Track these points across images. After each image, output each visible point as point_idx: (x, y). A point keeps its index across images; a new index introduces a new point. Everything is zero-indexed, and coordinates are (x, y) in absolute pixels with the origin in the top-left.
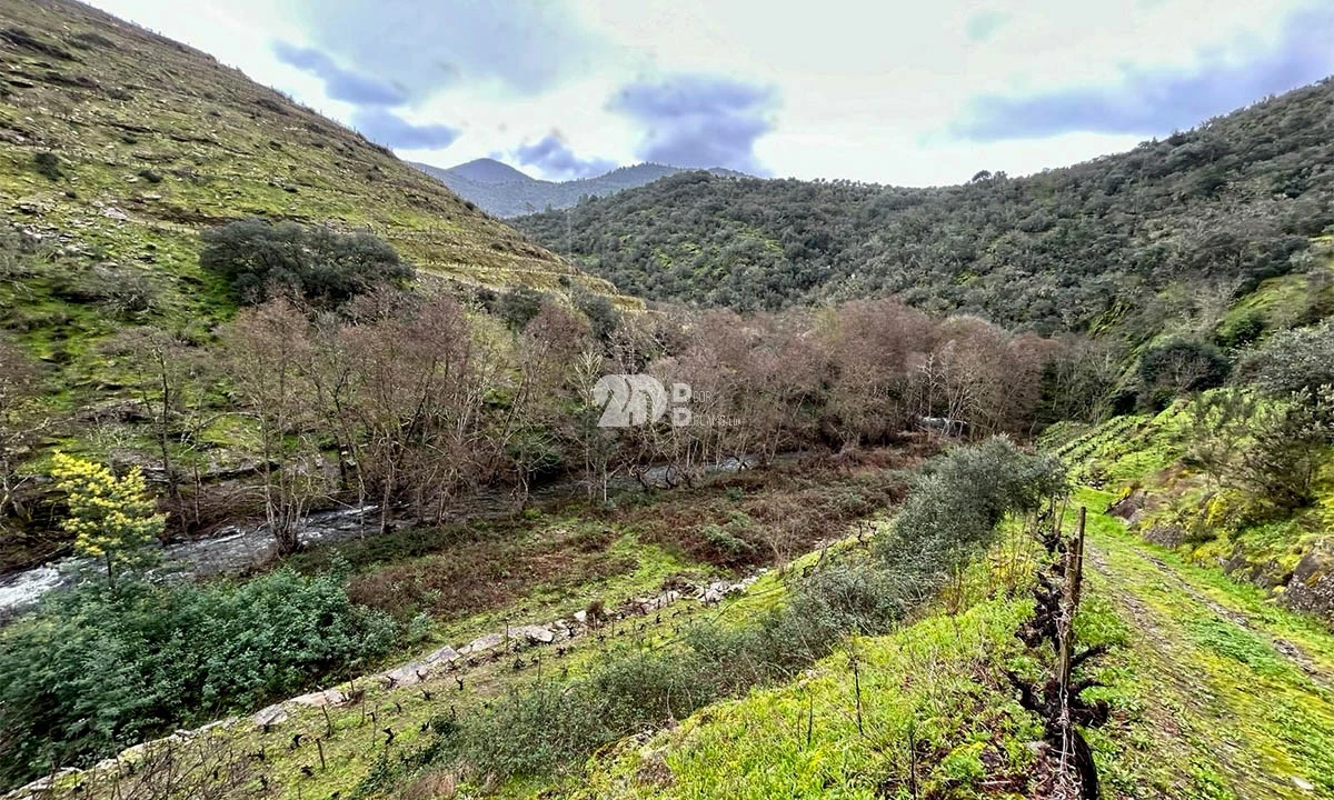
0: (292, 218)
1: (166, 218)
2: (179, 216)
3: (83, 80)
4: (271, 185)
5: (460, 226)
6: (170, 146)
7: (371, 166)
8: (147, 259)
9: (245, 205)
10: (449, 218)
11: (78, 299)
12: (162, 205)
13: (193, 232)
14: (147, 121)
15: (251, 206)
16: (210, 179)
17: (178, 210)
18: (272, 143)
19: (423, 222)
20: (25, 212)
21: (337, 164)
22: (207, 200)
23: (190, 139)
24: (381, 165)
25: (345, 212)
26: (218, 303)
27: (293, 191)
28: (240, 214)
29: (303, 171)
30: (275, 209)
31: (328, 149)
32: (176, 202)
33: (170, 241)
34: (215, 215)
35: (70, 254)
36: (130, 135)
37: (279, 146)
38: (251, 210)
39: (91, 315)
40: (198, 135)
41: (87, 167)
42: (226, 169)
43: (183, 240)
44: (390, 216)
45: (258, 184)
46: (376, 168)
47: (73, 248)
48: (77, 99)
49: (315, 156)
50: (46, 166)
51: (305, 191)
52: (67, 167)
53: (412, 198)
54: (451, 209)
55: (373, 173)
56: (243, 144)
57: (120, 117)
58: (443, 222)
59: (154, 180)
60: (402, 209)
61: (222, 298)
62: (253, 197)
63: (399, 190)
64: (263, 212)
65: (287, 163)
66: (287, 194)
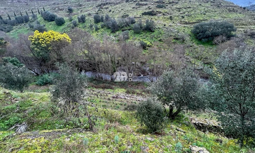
0: (204, 20)
1: (185, 24)
2: (186, 23)
3: (173, 2)
4: (201, 14)
5: (243, 15)
6: (185, 10)
7: (219, 4)
8: (184, 32)
9: (196, 19)
10: (240, 13)
11: (177, 39)
12: (184, 22)
13: (189, 26)
14: (181, 6)
15: (197, 19)
16: (191, 15)
17: (186, 22)
18: (200, 4)
19: (233, 16)
20: (170, 26)
21: (211, 5)
22: (190, 19)
23: (187, 8)
24: (221, 3)
25: (215, 17)
26: (193, 39)
27: (205, 14)
28: (195, 21)
29: (206, 9)
30: (201, 19)
31: (209, 2)
32: (186, 21)
33: (186, 28)
34: (191, 22)
35: (175, 32)
36: (179, 9)
37: (201, 5)
38: (197, 20)
39: (178, 41)
40: (188, 7)
41: (175, 17)
42: (193, 13)
43: (188, 28)
44: (225, 16)
45: (199, 14)
46: (220, 4)
47: (175, 31)
48: (172, 5)
49: (207, 5)
50: (171, 18)
51: (207, 14)
52: (173, 18)
53: (229, 10)
54: (239, 11)
55: (220, 5)
56: (195, 7)
57: (178, 7)
58: (238, 15)
59: (183, 17)
60: (228, 13)
61: (194, 38)
62: (198, 17)
63: (226, 8)
64: (199, 20)
65: (203, 8)
66: (203, 15)
